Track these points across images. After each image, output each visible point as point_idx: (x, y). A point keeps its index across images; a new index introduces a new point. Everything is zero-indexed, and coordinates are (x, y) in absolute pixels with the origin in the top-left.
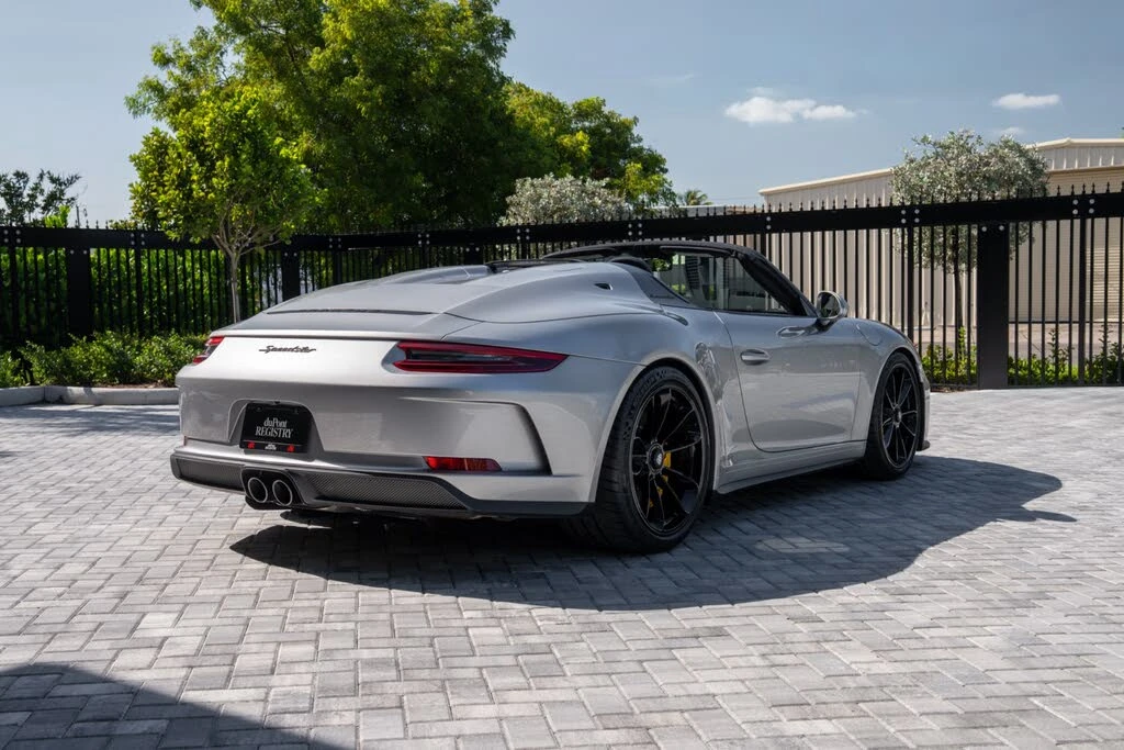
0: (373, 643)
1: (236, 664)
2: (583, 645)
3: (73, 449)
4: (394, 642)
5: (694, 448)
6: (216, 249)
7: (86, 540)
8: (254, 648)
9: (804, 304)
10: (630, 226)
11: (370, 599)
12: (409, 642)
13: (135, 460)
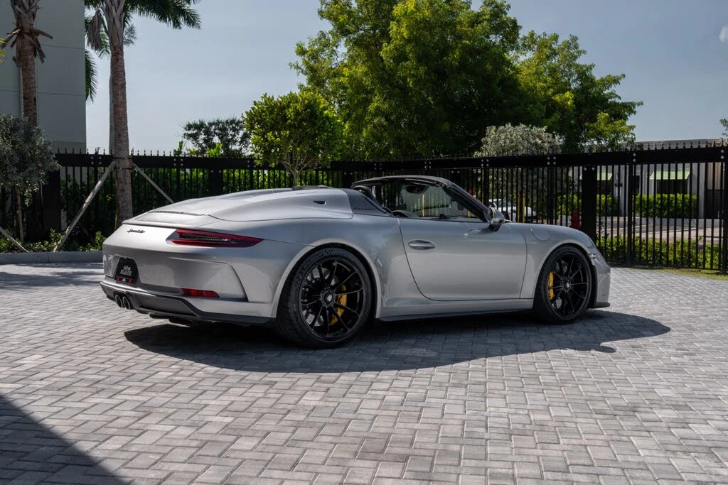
5: (358, 293)
6: (285, 170)
10: (549, 158)
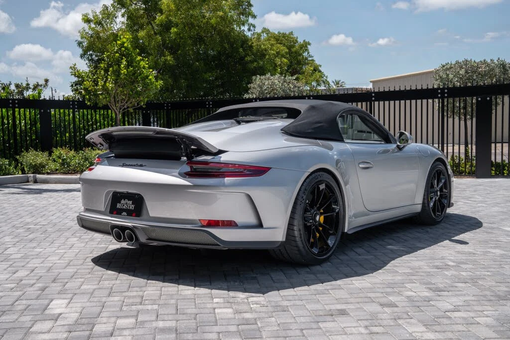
0: (166, 317)
1: (94, 330)
2: (273, 319)
3: (37, 207)
4: (177, 317)
7: (32, 257)
8: (105, 320)
9: (390, 137)
11: (168, 291)
12: (184, 317)
13: (65, 213)
